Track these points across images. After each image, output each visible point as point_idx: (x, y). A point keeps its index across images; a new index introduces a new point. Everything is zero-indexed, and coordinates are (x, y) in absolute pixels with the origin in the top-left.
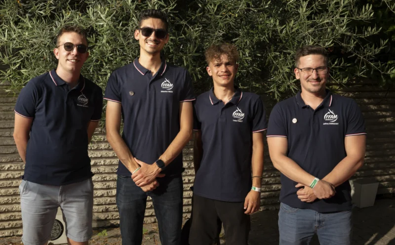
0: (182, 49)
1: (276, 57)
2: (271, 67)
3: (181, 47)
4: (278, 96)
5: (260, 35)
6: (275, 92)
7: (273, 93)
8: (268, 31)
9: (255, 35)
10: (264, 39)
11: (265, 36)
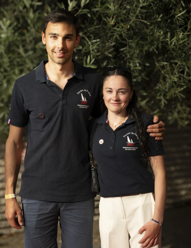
1: (163, 67)
4: (165, 103)
5: (149, 46)
7: (160, 100)
8: (157, 42)
9: (145, 46)
10: (153, 49)
11: (154, 46)
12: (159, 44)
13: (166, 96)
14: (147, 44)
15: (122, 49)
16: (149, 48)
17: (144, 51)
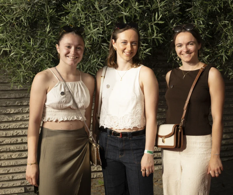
0: (146, 17)
1: (225, 26)
2: (221, 34)
3: (146, 15)
4: (225, 59)
5: (212, 5)
6: (223, 56)
7: (222, 57)
8: (220, 2)
9: (209, 6)
10: (216, 9)
11: (217, 6)
12: (221, 4)
13: (228, 53)
14: (210, 4)
15: (187, 10)
16: (212, 7)
17: (208, 10)
